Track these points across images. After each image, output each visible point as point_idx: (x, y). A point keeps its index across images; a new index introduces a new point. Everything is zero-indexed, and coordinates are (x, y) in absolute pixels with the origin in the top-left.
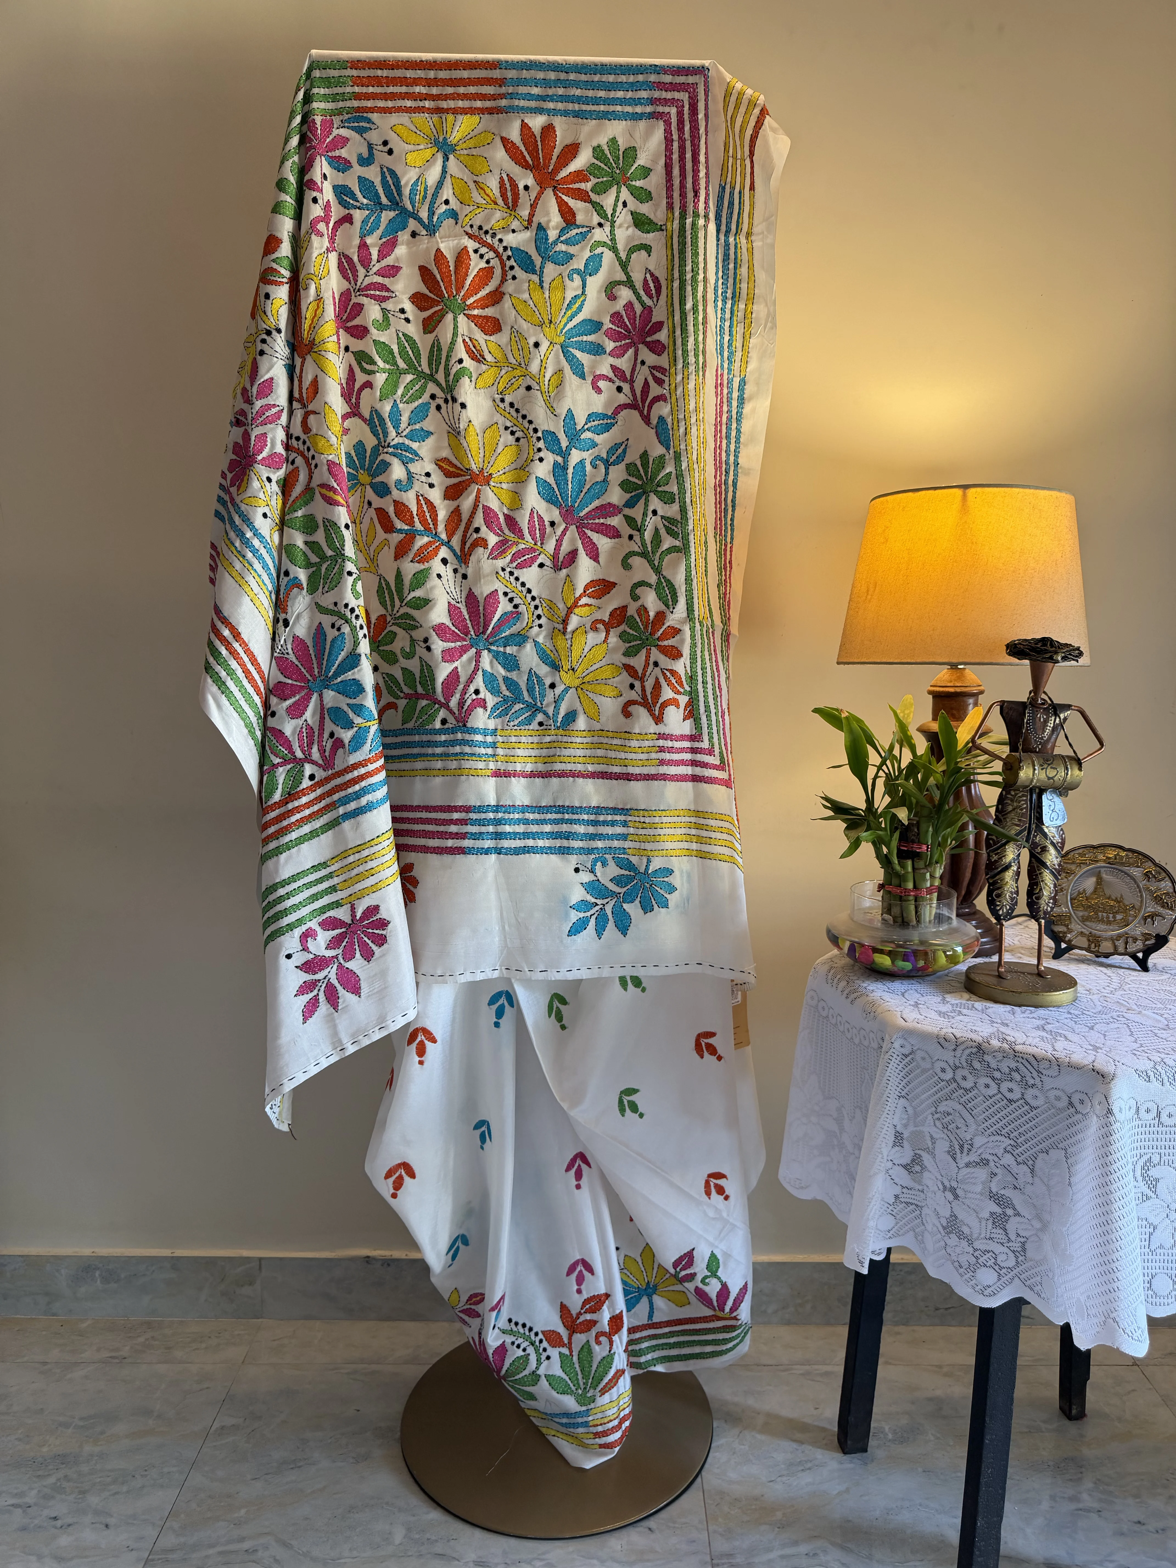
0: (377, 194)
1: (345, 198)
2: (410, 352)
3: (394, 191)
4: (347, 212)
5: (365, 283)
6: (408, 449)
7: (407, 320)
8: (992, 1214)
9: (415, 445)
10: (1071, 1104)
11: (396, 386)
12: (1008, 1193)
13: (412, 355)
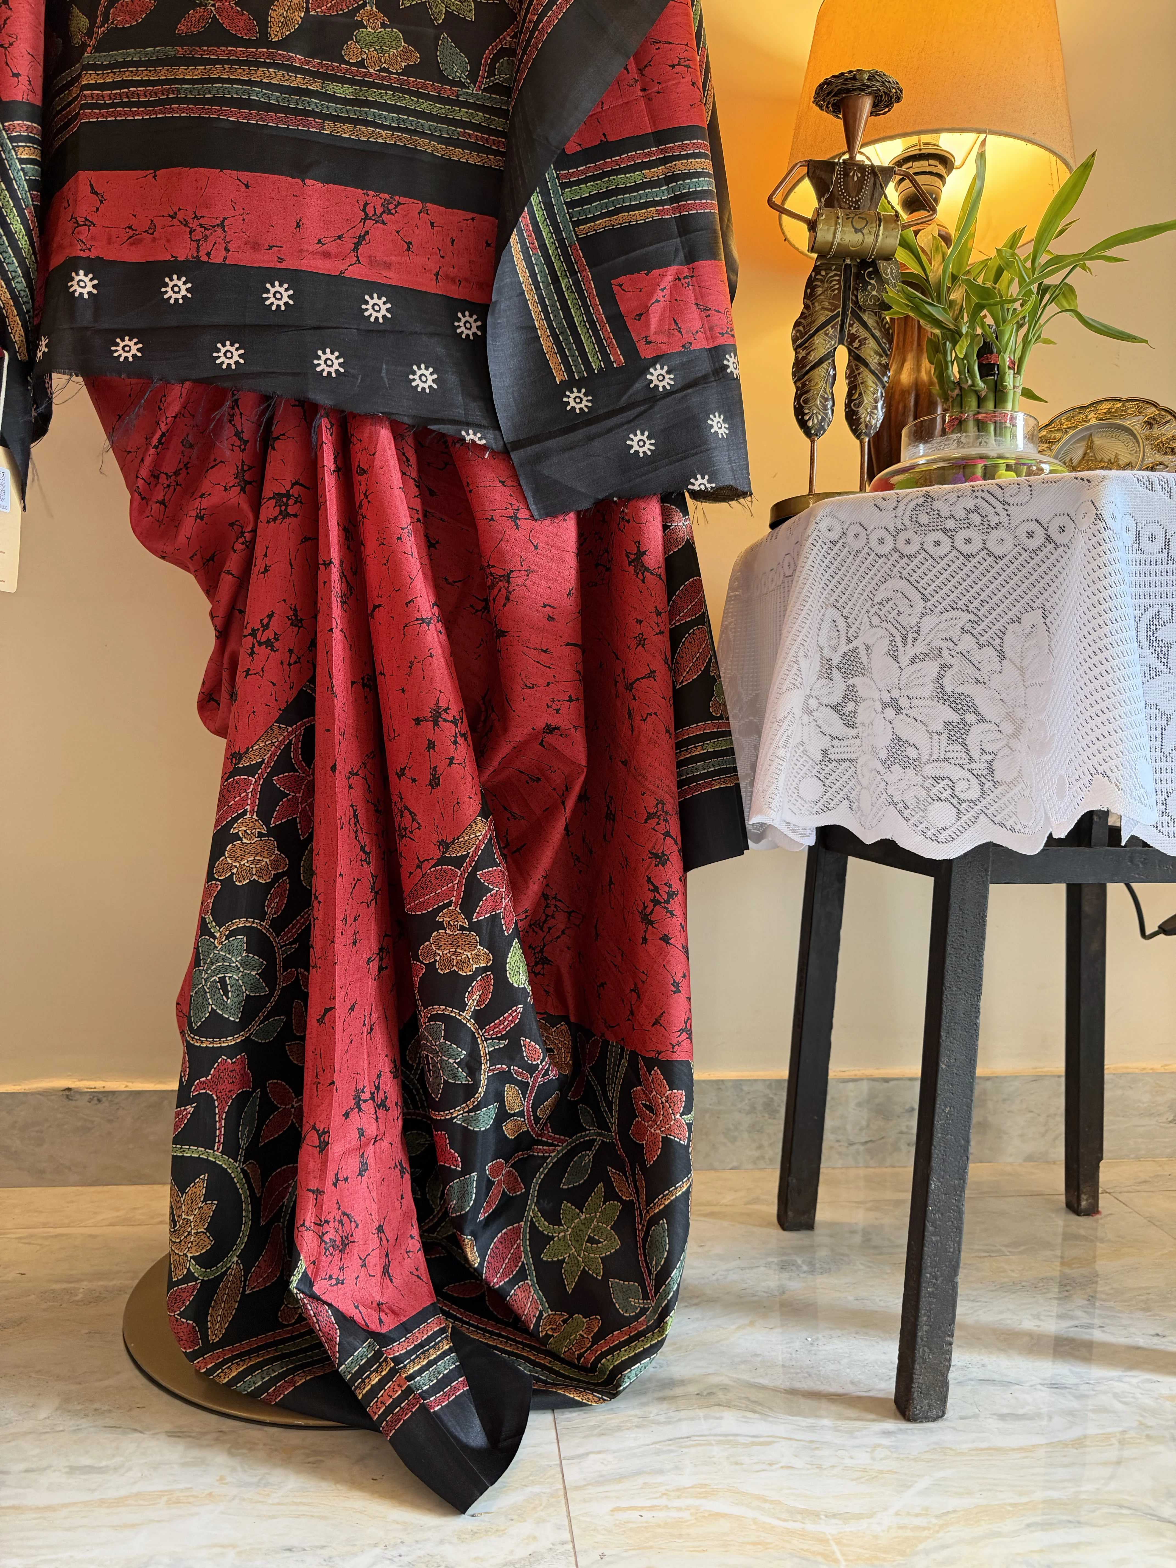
8: (947, 724)
10: (1049, 539)
12: (968, 689)
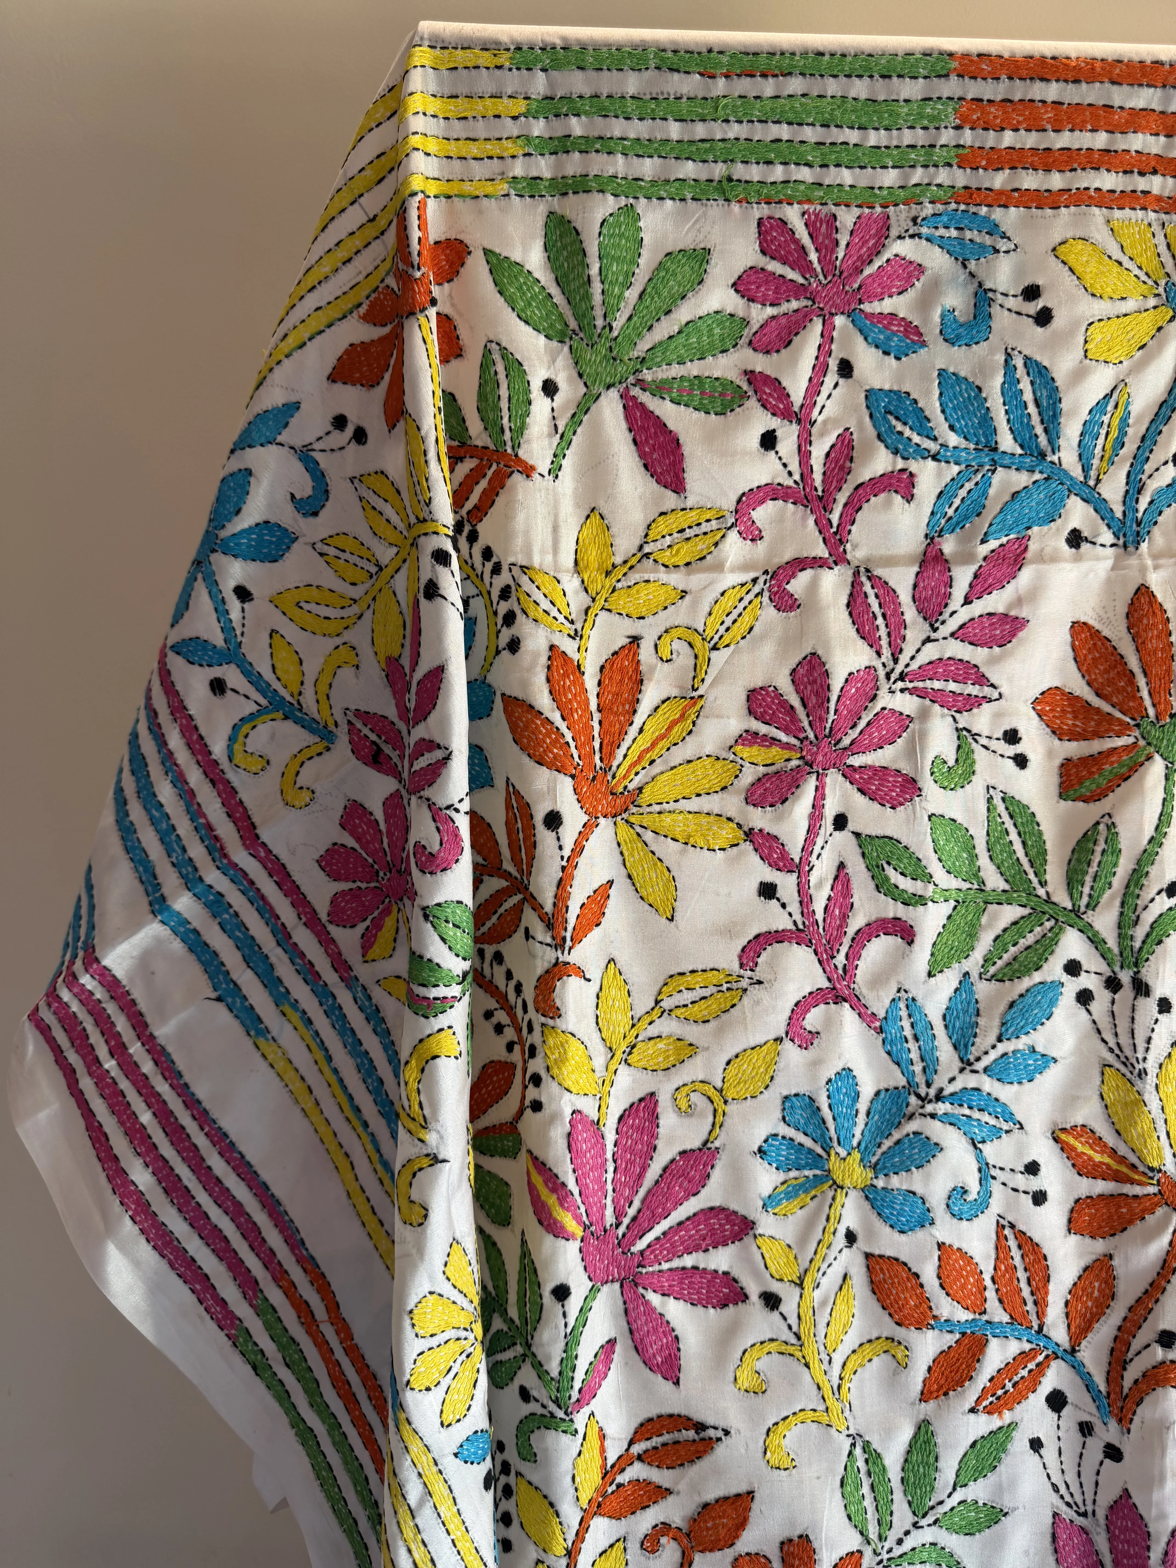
0: (986, 421)
1: (899, 427)
2: (1018, 846)
3: (1036, 419)
4: (900, 464)
5: (923, 658)
6: (991, 1104)
7: (1021, 761)
9: (1005, 1093)
11: (972, 935)
13: (1020, 853)
